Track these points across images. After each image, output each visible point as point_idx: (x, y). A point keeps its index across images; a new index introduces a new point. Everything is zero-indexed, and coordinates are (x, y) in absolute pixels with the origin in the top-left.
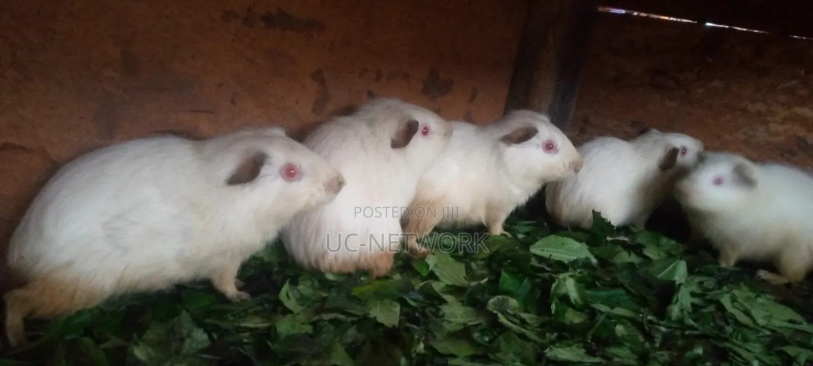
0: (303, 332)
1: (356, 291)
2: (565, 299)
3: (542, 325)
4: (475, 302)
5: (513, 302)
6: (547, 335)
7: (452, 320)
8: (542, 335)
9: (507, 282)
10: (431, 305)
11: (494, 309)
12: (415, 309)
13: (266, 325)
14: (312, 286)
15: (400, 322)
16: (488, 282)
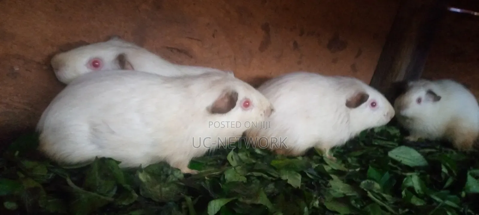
0: (241, 181)
1: (274, 163)
2: (411, 189)
3: (396, 203)
4: (351, 181)
5: (377, 186)
6: (400, 210)
7: (337, 190)
8: (396, 210)
9: (372, 172)
10: (322, 179)
11: (365, 188)
12: (312, 180)
13: (217, 173)
14: (247, 155)
15: (302, 186)
16: (360, 171)
